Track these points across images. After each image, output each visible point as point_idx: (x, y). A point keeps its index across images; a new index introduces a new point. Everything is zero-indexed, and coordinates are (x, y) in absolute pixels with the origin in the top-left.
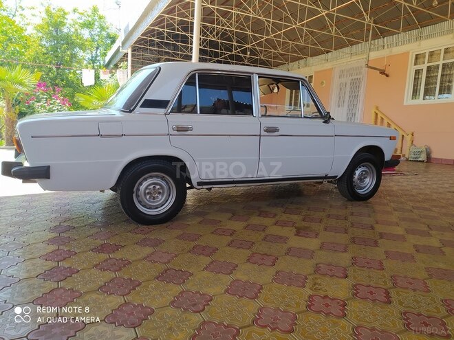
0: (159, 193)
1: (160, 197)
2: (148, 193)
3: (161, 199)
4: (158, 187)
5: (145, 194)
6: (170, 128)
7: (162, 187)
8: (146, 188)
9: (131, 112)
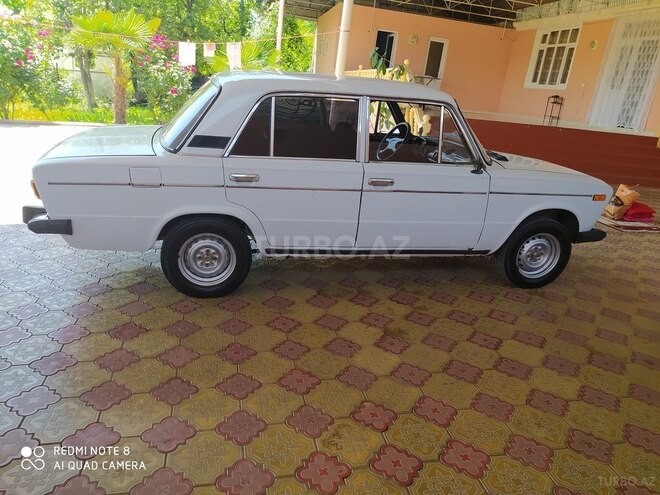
0: (215, 259)
1: (216, 263)
2: (200, 258)
3: (217, 266)
4: (213, 251)
5: (195, 259)
6: (227, 177)
7: (218, 252)
8: (197, 251)
9: (175, 152)
